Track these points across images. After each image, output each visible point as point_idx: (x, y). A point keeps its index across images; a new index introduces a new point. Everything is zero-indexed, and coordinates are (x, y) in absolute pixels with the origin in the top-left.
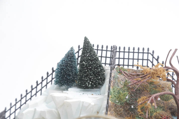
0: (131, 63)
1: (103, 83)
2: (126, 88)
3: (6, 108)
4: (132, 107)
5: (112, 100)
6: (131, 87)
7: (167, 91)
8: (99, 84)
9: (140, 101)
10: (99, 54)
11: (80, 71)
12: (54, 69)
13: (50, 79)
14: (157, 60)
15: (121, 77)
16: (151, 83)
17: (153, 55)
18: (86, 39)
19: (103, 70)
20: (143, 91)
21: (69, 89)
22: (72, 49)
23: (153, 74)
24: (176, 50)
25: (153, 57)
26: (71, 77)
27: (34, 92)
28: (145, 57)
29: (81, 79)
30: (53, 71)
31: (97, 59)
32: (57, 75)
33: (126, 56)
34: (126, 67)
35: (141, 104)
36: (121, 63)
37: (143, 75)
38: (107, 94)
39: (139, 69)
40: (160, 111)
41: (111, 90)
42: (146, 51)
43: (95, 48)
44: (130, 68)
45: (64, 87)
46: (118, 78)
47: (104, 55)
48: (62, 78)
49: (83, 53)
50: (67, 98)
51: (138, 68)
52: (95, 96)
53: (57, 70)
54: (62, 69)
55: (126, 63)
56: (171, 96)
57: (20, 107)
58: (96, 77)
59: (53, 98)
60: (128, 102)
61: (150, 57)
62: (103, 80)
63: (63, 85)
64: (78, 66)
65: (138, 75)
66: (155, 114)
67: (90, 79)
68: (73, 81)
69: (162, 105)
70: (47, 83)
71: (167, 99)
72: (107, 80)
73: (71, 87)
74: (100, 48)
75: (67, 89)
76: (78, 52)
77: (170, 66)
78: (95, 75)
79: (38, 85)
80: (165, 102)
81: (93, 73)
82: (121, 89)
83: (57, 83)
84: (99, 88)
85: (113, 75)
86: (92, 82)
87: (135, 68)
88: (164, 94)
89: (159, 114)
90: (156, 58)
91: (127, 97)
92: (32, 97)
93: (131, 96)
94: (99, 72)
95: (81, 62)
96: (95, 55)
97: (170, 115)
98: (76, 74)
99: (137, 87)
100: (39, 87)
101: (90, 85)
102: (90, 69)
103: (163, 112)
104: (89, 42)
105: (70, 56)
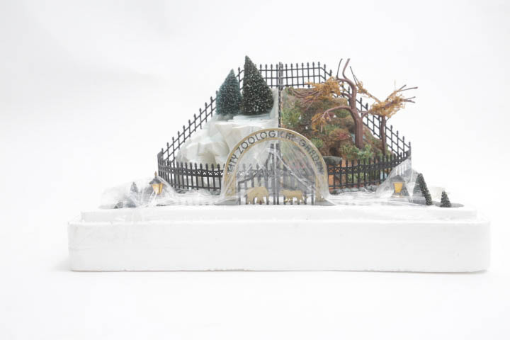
0: (301, 82)
1: (272, 106)
2: (298, 108)
3: (162, 149)
4: (307, 128)
5: (284, 123)
6: (303, 106)
7: (343, 106)
8: (268, 107)
9: (314, 119)
10: (263, 75)
11: (245, 95)
12: (213, 99)
13: (209, 110)
14: (330, 75)
15: (292, 98)
16: (325, 100)
17: (324, 70)
18: (247, 58)
19: (269, 92)
20: (317, 109)
21: (234, 117)
22: (232, 71)
23: (325, 87)
24: (349, 60)
25: (325, 72)
26: (235, 104)
27: (192, 127)
28: (317, 73)
29: (246, 105)
30: (212, 101)
31: (262, 80)
32: (218, 104)
33: (295, 75)
34: (295, 87)
35: (315, 122)
36: (290, 83)
37: (315, 92)
38: (278, 116)
39: (311, 87)
40: (336, 129)
41: (282, 112)
42: (316, 66)
43: (258, 68)
44: (301, 87)
45: (227, 116)
46: (288, 99)
47: (269, 76)
48: (225, 106)
49: (245, 75)
50: (234, 125)
51: (309, 86)
52: (264, 120)
53: (216, 99)
54: (223, 96)
55: (295, 82)
56: (348, 112)
57: (179, 147)
58: (264, 100)
59: (218, 128)
60: (301, 123)
61: (322, 73)
62: (272, 102)
63: (227, 113)
64: (241, 91)
65: (310, 93)
66: (331, 132)
67: (257, 103)
68: (238, 108)
69: (339, 122)
70: (207, 116)
71: (344, 116)
72: (276, 102)
73: (235, 115)
74: (264, 68)
75: (232, 118)
76: (239, 76)
77: (343, 78)
78: (262, 97)
79: (196, 119)
80: (341, 119)
81: (260, 95)
82: (292, 109)
83: (219, 112)
84: (268, 112)
85: (282, 96)
86: (260, 106)
87: (306, 87)
88: (340, 109)
89: (336, 132)
90: (329, 72)
91: (300, 118)
92: (190, 133)
93: (304, 117)
94: (266, 94)
95: (244, 85)
96: (259, 75)
97: (347, 132)
98: (239, 99)
99: (310, 105)
100: (198, 122)
101: (257, 110)
102: (256, 92)
103: (341, 130)
104: (251, 62)
105: (231, 80)
